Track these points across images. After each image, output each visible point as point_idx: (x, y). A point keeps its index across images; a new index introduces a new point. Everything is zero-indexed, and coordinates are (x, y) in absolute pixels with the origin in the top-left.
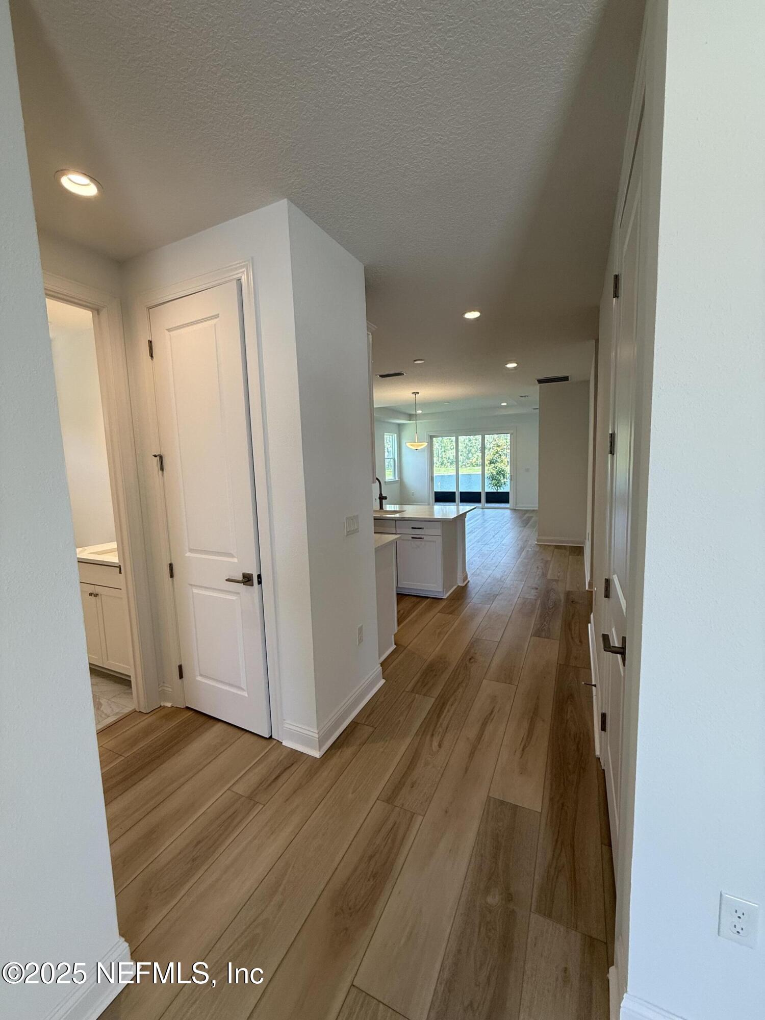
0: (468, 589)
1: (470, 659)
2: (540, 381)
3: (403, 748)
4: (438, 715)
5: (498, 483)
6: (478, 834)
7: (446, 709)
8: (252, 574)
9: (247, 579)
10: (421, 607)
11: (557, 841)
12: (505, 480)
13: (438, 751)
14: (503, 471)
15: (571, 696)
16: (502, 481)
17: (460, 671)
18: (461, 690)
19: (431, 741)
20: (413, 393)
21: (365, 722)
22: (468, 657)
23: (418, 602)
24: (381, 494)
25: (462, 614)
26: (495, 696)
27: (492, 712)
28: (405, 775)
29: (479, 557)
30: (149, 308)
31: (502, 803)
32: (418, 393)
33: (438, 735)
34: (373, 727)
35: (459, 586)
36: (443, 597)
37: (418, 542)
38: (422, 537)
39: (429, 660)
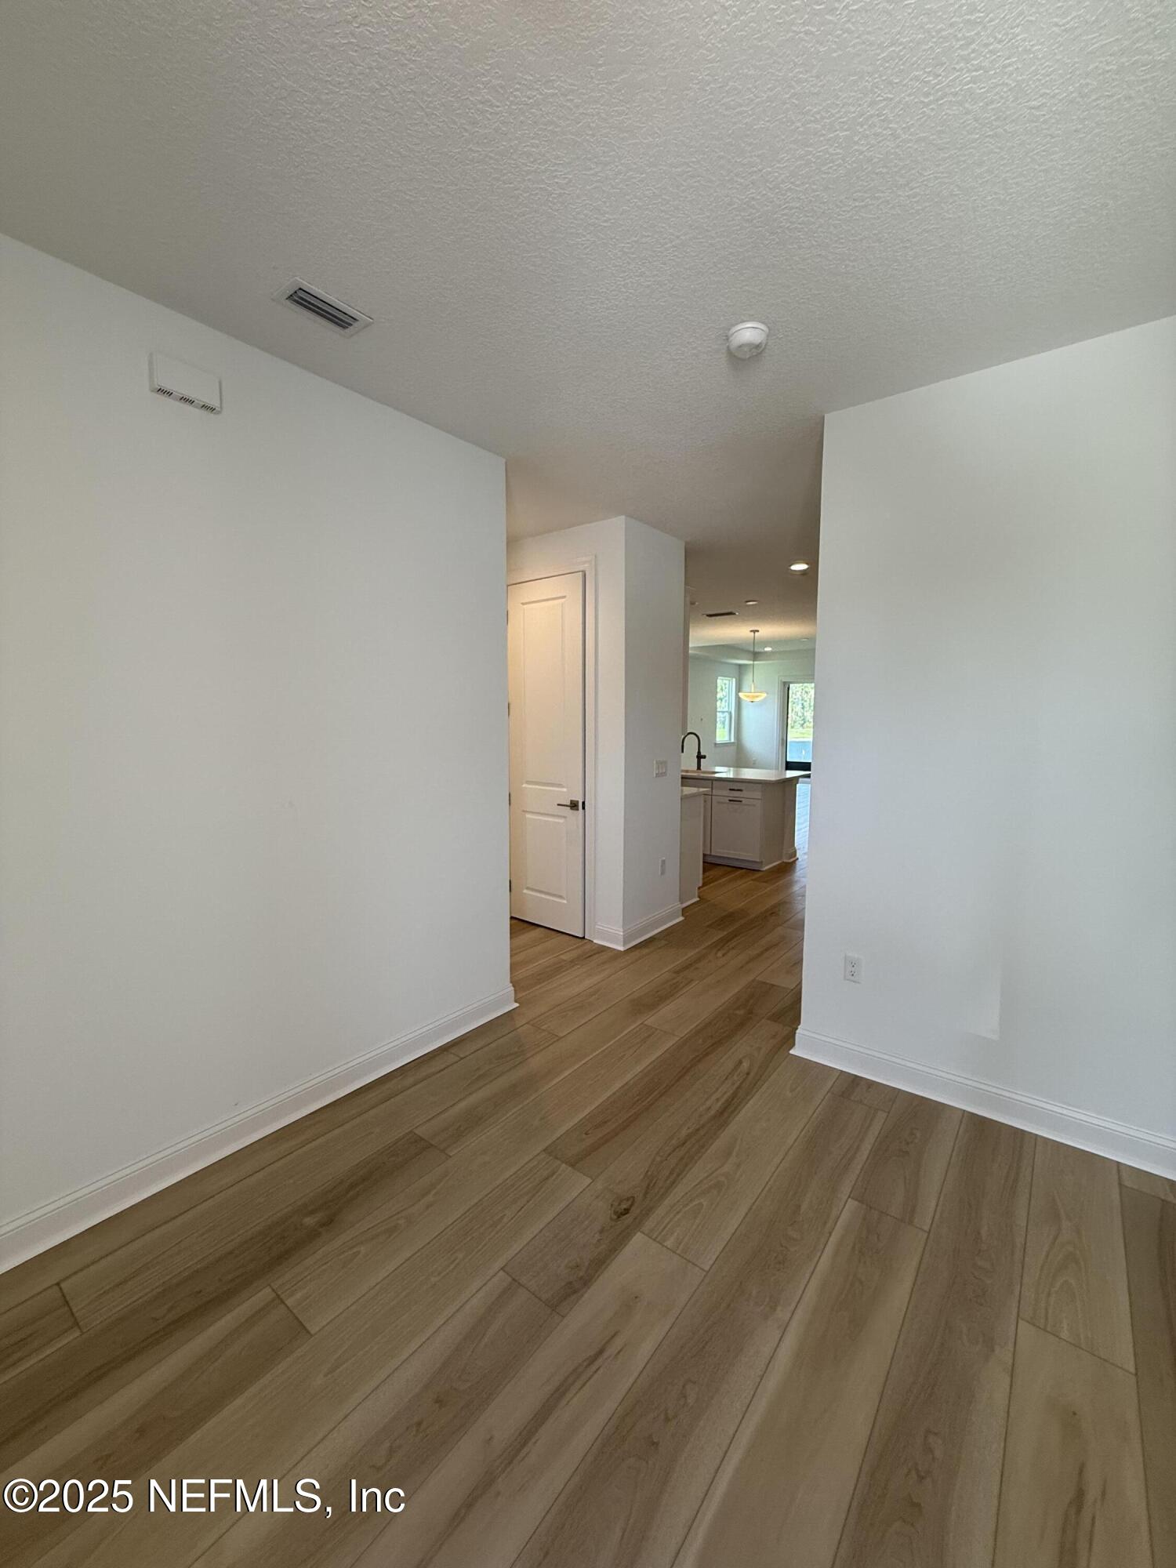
0: (794, 866)
1: (772, 913)
3: (692, 953)
8: (578, 801)
9: (574, 805)
10: (734, 875)
17: (758, 919)
20: (751, 631)
22: (770, 912)
23: (732, 871)
24: (699, 752)
30: (508, 586)
32: (758, 631)
35: (783, 861)
36: (761, 870)
37: (735, 806)
38: (741, 799)
39: (731, 910)
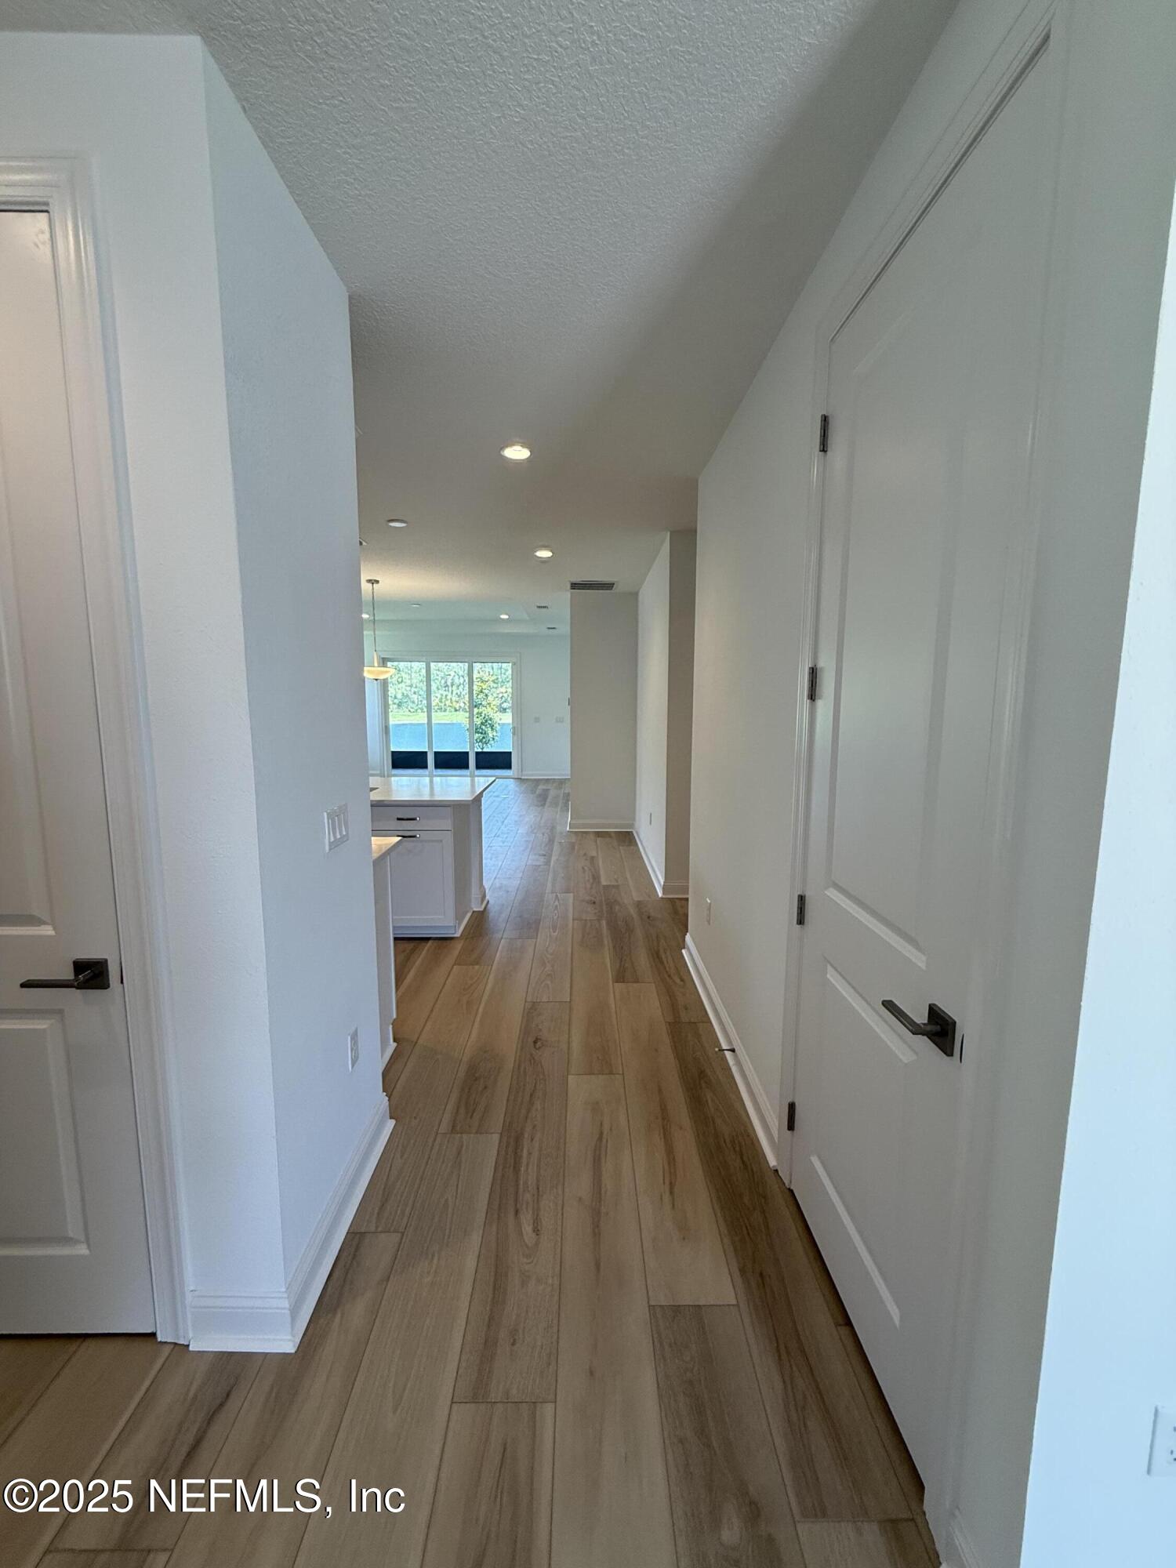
0: (491, 915)
1: (535, 1042)
2: (574, 586)
3: (471, 1263)
4: (514, 1167)
5: (484, 738)
6: (660, 1396)
7: (525, 1151)
8: (106, 961)
9: (90, 974)
10: (420, 960)
11: (778, 1350)
12: (495, 734)
13: (537, 1244)
14: (491, 719)
15: (702, 1074)
16: (491, 735)
17: (525, 1069)
18: (538, 1105)
19: (519, 1225)
20: (368, 580)
21: (377, 1227)
22: (531, 1040)
23: (413, 951)
25: (495, 962)
26: (597, 1103)
27: (601, 1134)
28: (492, 1321)
29: (491, 859)
31: (677, 1310)
32: (377, 582)
33: (527, 1208)
34: (395, 1231)
35: (474, 912)
36: (455, 935)
37: (409, 844)
38: (416, 833)
39: (465, 1059)
